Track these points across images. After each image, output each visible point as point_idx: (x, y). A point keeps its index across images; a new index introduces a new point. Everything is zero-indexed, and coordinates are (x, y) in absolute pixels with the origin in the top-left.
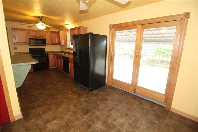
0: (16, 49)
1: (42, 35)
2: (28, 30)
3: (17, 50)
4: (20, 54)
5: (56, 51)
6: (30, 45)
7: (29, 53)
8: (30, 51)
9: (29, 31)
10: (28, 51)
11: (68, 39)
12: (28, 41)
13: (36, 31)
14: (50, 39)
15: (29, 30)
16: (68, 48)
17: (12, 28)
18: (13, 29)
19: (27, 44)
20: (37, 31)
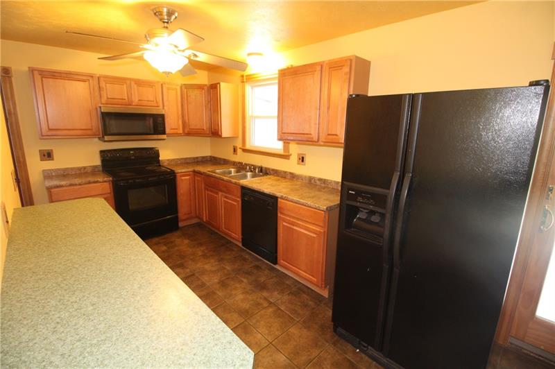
0: (47, 155)
1: (151, 98)
2: (99, 78)
3: (53, 160)
4: (64, 174)
5: (197, 158)
6: (106, 138)
7: (101, 169)
8: (103, 161)
9: (103, 84)
10: (97, 161)
11: (250, 114)
12: (96, 123)
13: (128, 82)
14: (180, 113)
15: (102, 79)
16: (248, 147)
17: (32, 70)
18: (36, 73)
19: (94, 135)
20: (133, 83)
